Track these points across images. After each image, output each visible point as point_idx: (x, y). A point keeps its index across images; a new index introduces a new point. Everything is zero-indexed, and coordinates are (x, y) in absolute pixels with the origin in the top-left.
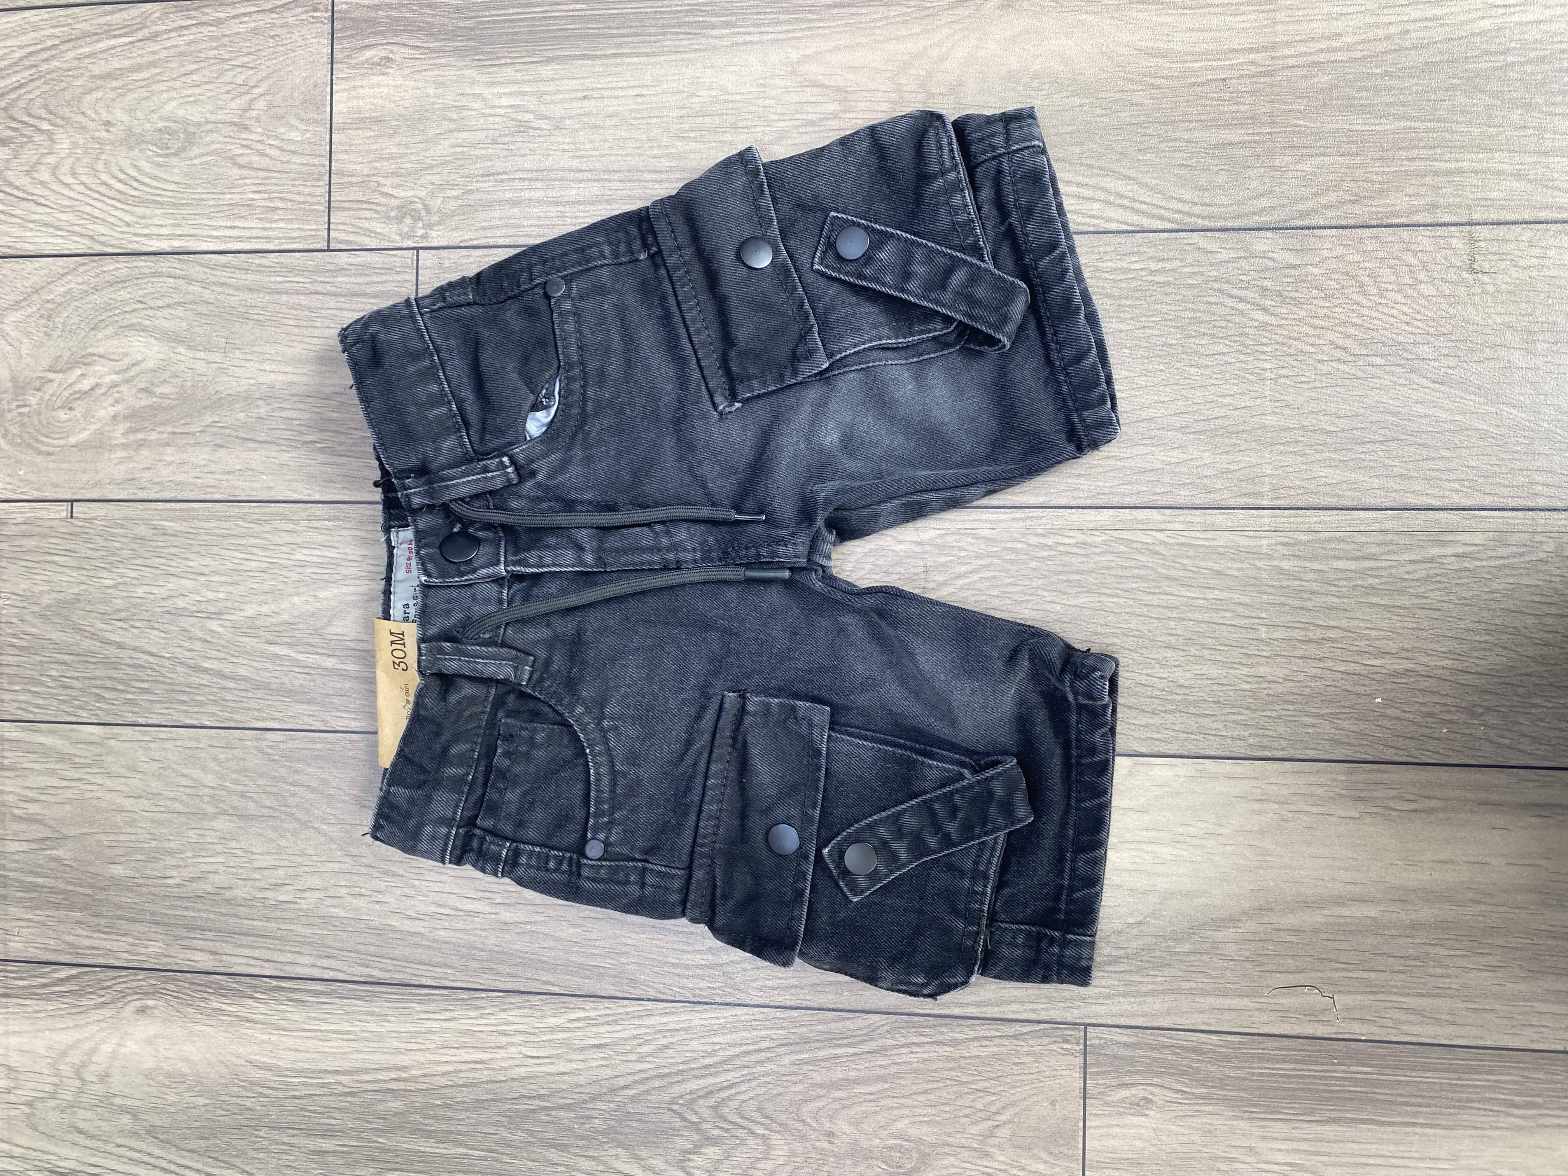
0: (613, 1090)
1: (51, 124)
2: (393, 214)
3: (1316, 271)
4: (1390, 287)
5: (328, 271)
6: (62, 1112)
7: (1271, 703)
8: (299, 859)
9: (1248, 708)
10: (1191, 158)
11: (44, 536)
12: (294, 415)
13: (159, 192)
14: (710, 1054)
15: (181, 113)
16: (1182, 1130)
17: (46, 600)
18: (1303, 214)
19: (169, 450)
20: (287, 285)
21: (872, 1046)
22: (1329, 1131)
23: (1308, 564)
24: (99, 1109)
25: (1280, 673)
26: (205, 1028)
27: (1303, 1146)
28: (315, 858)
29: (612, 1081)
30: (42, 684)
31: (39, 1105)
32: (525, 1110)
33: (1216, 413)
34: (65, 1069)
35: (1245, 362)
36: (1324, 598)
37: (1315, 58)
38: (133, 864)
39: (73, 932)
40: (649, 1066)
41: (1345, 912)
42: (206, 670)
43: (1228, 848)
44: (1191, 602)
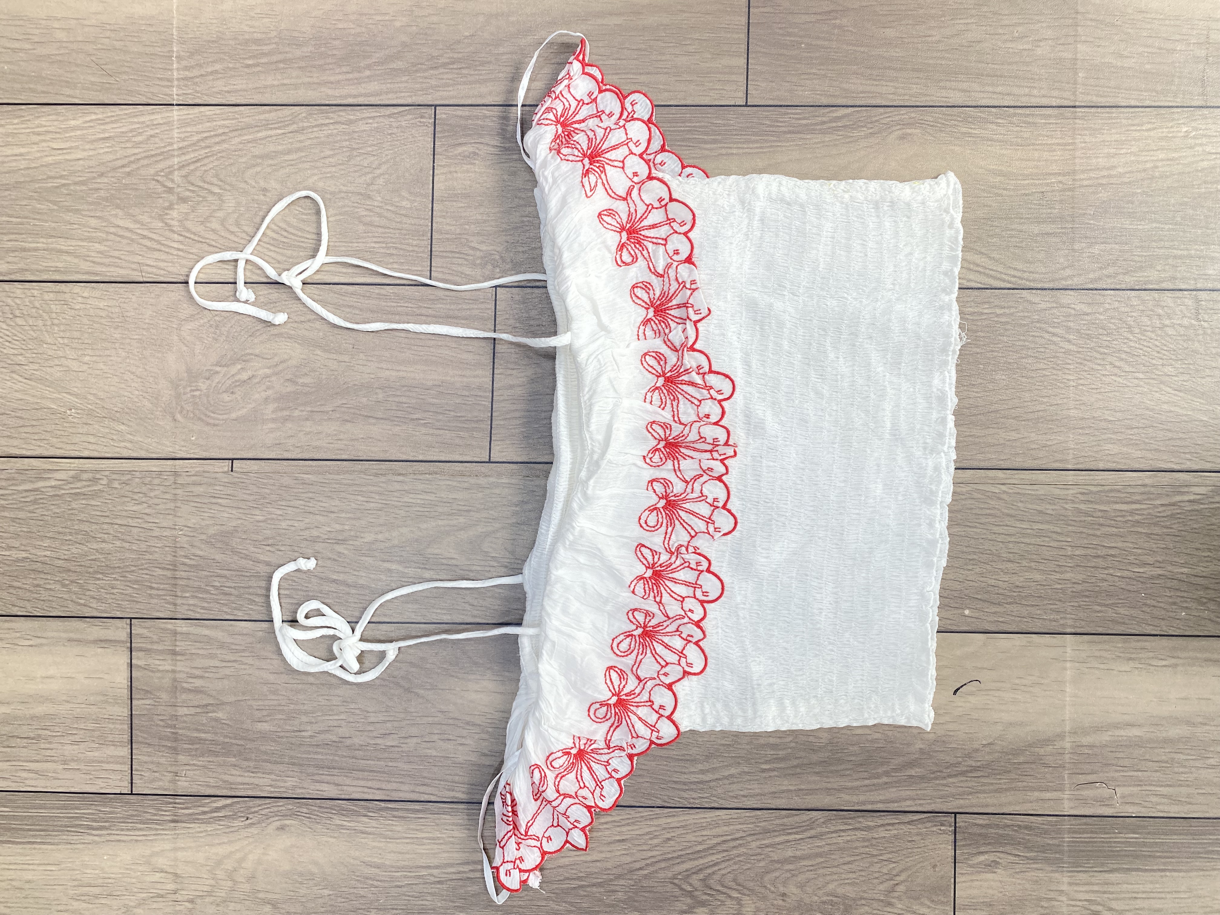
0: (631, 871)
1: (221, 189)
2: (478, 262)
3: (1102, 317)
4: (1148, 329)
5: (430, 300)
6: (218, 905)
7: (1074, 597)
8: (402, 716)
9: (1060, 601)
10: (1022, 242)
11: (211, 485)
12: (404, 400)
13: (303, 240)
14: (700, 843)
15: (321, 184)
16: (1019, 881)
17: (211, 531)
18: (1092, 281)
19: (308, 423)
20: (399, 309)
21: (812, 832)
22: (1112, 877)
23: (1097, 507)
24: (247, 902)
25: (1080, 577)
26: (330, 839)
27: (1096, 888)
28: (414, 714)
29: (631, 865)
30: (208, 592)
31: (199, 901)
32: (568, 888)
33: (1038, 408)
34: (220, 874)
35: (1056, 375)
36: (1108, 529)
37: (1100, 181)
38: (276, 722)
39: (229, 773)
40: (657, 853)
41: (1122, 733)
42: (334, 581)
43: (1048, 693)
44: (1024, 531)
